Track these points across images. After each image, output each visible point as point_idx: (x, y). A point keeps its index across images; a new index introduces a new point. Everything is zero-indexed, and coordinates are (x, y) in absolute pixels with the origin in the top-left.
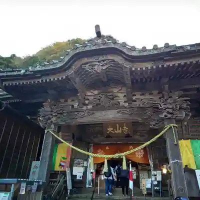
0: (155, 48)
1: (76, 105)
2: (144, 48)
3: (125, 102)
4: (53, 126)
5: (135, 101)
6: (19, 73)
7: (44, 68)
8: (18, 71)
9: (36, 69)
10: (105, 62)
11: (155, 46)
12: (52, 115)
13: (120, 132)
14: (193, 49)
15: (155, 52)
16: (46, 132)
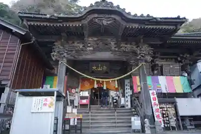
0: (142, 16)
1: (81, 46)
2: (136, 14)
3: (115, 47)
4: (65, 60)
5: (122, 47)
6: (45, 17)
7: (66, 16)
8: (44, 15)
9: (60, 16)
10: (110, 19)
11: (142, 14)
12: (64, 51)
13: (101, 69)
14: (161, 20)
15: (142, 18)
16: (60, 63)
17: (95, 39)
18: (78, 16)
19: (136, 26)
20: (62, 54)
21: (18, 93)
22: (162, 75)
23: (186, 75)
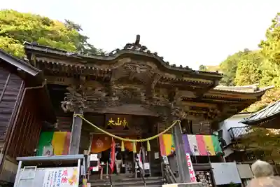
6: (64, 54)
7: (93, 57)
9: (85, 56)
13: (120, 124)
16: (75, 115)
17: (123, 87)
18: (108, 59)
20: (80, 104)
21: (20, 162)
22: (192, 133)
23: (217, 134)
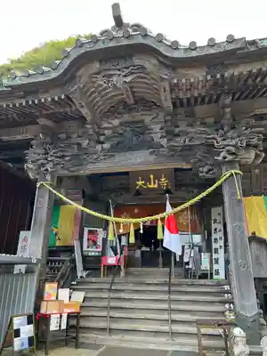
0: (212, 43)
1: (85, 143)
2: (193, 43)
3: (162, 137)
4: (48, 177)
5: (178, 135)
10: (129, 70)
11: (212, 40)
12: (46, 159)
13: (156, 186)
15: (212, 51)
16: (38, 185)
19: (198, 75)
20: (43, 165)
